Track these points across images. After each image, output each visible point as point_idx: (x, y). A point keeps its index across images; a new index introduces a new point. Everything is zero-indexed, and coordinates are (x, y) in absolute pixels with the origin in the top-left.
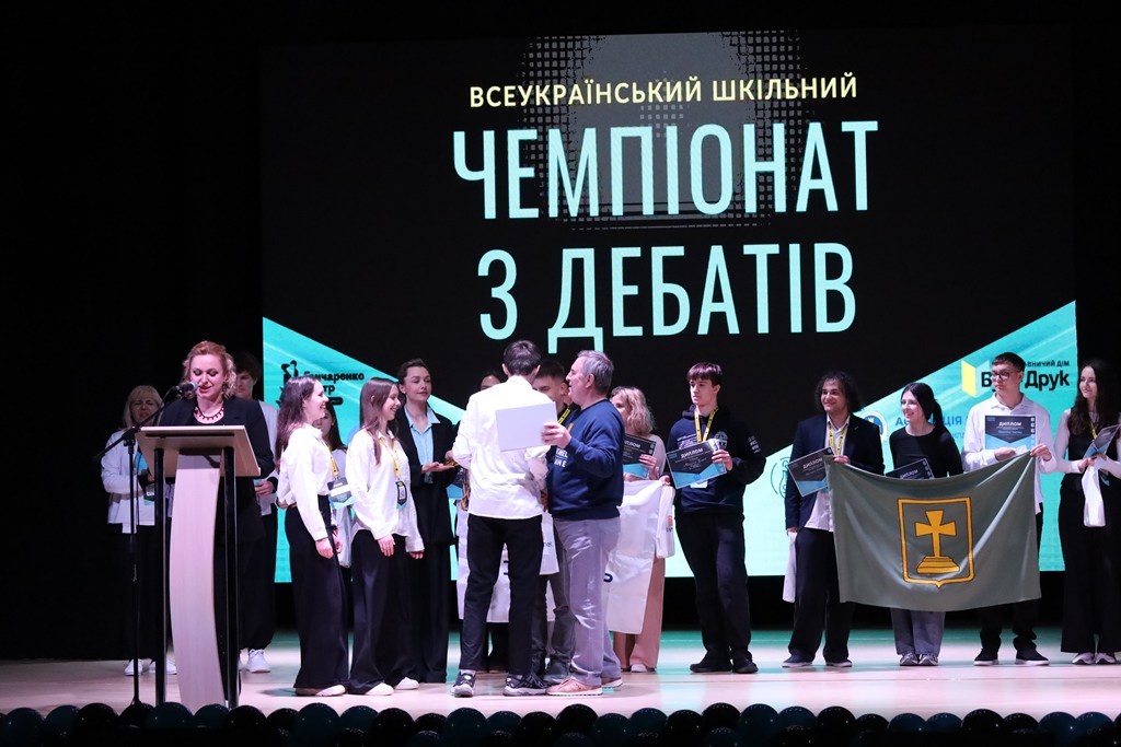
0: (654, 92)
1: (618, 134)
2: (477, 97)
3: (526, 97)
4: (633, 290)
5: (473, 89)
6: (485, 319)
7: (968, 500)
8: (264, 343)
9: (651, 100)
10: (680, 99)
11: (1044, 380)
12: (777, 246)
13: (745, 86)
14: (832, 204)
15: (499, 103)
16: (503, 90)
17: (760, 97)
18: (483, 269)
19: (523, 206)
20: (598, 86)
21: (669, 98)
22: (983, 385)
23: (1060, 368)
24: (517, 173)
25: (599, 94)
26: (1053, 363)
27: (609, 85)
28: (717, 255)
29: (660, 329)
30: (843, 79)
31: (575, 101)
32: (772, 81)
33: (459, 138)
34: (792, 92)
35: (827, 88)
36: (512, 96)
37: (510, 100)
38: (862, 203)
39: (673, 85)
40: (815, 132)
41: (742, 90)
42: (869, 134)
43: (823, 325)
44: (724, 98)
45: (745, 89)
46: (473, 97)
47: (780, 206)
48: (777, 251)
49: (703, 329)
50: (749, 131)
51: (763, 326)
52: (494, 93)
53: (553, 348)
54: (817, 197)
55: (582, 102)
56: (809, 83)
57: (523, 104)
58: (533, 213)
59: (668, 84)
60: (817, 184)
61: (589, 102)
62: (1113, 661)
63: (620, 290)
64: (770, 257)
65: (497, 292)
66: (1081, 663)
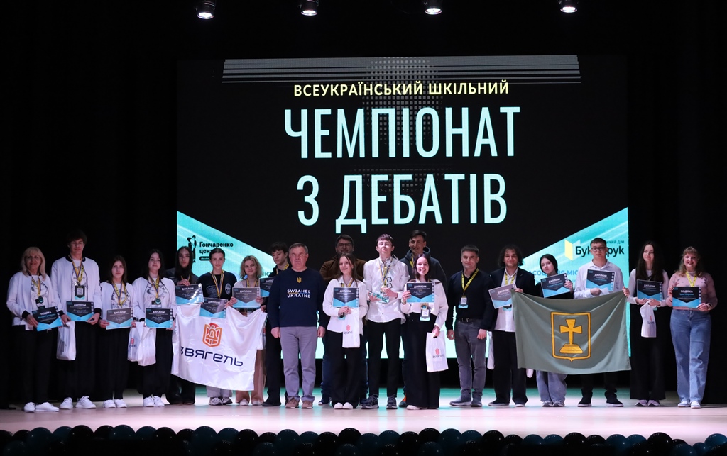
0: (396, 89)
1: (376, 112)
2: (298, 91)
3: (325, 91)
4: (383, 199)
5: (296, 86)
6: (301, 214)
7: (589, 314)
8: (178, 226)
9: (394, 93)
10: (410, 93)
11: (610, 251)
12: (463, 175)
13: (447, 86)
14: (494, 153)
15: (310, 94)
16: (312, 87)
17: (455, 93)
18: (300, 186)
19: (323, 151)
20: (365, 85)
21: (405, 93)
22: (577, 253)
23: (619, 245)
24: (320, 133)
25: (366, 89)
26: (615, 242)
27: (371, 85)
28: (430, 180)
29: (398, 220)
30: (501, 84)
31: (352, 93)
32: (461, 84)
33: (288, 113)
34: (473, 91)
35: (493, 88)
36: (318, 90)
37: (316, 92)
38: (511, 152)
39: (407, 85)
40: (485, 113)
41: (445, 89)
42: (515, 114)
43: (488, 220)
44: (435, 93)
45: (447, 88)
46: (296, 91)
47: (465, 153)
48: (464, 179)
49: (422, 221)
50: (449, 111)
51: (455, 220)
52: (307, 88)
53: (338, 231)
54: (486, 148)
55: (356, 94)
56: (482, 86)
57: (324, 95)
58: (328, 155)
59: (404, 85)
60: (486, 141)
61: (360, 94)
62: (657, 405)
63: (376, 199)
64: (460, 181)
65: (308, 199)
66: (639, 405)
